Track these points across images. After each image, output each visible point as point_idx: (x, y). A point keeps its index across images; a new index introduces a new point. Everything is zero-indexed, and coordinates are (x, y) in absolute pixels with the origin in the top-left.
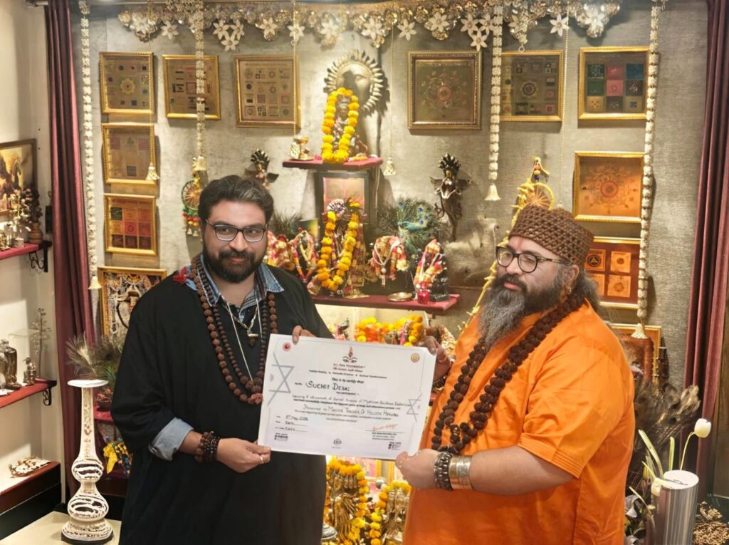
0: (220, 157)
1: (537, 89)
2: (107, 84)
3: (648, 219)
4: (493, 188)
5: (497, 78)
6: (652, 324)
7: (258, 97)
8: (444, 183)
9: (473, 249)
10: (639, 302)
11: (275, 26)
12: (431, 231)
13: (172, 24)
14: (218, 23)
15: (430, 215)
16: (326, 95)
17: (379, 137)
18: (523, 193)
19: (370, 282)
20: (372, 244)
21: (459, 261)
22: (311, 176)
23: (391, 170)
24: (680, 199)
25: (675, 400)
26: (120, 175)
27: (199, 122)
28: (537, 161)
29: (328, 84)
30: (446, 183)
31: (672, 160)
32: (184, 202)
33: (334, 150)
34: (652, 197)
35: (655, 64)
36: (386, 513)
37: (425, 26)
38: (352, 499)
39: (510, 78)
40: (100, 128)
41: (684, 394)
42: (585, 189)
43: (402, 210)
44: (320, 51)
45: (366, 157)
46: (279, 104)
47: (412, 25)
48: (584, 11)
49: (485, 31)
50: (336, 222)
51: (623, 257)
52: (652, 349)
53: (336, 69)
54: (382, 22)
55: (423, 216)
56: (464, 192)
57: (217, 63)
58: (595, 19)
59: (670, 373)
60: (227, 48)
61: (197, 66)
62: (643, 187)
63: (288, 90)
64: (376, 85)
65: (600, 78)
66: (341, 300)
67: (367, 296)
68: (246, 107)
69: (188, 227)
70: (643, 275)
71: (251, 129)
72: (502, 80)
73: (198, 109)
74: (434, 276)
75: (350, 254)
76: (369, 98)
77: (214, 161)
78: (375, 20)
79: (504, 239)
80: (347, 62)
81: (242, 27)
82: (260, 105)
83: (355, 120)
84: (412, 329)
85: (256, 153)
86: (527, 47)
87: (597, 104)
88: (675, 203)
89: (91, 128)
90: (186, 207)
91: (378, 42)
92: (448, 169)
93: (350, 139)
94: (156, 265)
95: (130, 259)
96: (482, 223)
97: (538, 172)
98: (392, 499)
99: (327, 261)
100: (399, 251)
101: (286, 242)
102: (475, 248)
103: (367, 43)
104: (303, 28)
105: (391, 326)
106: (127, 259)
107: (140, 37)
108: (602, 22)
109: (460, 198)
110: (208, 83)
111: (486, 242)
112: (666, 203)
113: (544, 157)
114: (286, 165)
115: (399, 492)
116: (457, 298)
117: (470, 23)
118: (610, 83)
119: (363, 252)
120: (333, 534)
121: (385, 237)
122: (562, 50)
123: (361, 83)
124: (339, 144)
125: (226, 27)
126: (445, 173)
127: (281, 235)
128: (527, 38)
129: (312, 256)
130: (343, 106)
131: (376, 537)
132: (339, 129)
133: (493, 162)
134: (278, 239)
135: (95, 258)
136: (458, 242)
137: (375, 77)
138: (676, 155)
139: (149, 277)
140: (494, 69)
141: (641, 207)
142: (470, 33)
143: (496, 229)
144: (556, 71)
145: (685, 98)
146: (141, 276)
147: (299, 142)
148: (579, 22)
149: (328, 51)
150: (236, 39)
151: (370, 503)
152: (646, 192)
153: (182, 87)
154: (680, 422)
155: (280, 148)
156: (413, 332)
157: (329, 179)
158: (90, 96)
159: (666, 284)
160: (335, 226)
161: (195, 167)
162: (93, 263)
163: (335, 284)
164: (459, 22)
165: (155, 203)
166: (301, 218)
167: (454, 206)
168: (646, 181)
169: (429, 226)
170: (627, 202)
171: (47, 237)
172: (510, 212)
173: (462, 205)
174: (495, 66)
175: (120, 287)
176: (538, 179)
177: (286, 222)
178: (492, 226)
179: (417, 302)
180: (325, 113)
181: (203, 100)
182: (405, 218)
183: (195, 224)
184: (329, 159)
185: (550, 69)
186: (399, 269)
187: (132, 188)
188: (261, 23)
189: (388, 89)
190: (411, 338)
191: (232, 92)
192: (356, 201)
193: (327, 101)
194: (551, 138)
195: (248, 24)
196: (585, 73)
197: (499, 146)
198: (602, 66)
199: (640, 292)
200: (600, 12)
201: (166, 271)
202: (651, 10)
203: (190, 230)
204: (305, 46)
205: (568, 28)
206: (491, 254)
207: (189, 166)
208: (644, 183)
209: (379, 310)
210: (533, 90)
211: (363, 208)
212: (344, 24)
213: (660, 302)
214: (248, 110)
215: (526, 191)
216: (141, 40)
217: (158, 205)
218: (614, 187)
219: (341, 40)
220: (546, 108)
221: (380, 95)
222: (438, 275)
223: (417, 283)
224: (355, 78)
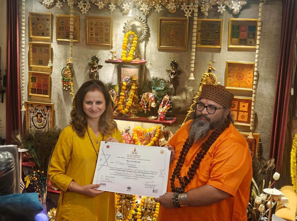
0: (78, 58)
1: (211, 35)
2: (32, 26)
3: (255, 89)
4: (192, 74)
5: (195, 29)
6: (256, 133)
7: (95, 34)
8: (172, 72)
10: (251, 123)
11: (103, 5)
12: (166, 91)
13: (60, 2)
14: (80, 2)
15: (165, 85)
16: (123, 34)
17: (145, 52)
18: (204, 77)
19: (140, 111)
20: (141, 96)
21: (177, 104)
22: (116, 67)
23: (150, 66)
24: (269, 82)
25: (265, 164)
26: (35, 63)
27: (71, 43)
28: (211, 64)
31: (266, 65)
32: (62, 76)
33: (127, 56)
34: (257, 81)
35: (260, 26)
36: (143, 208)
37: (166, 7)
38: (129, 202)
39: (200, 30)
40: (28, 44)
41: (268, 162)
42: (230, 76)
43: (154, 82)
44: (122, 15)
45: (140, 60)
46: (104, 37)
47: (161, 6)
48: (232, 4)
49: (190, 10)
50: (126, 86)
51: (245, 105)
52: (256, 143)
53: (128, 23)
54: (148, 5)
55: (163, 85)
56: (180, 76)
57: (78, 19)
58: (236, 7)
59: (263, 153)
60: (83, 13)
61: (71, 20)
63: (108, 31)
64: (145, 30)
65: (237, 31)
66: (127, 118)
67: (139, 117)
68: (90, 37)
69: (64, 86)
70: (253, 112)
71: (91, 47)
72: (197, 30)
73: (70, 37)
74: (166, 110)
75: (131, 100)
76: (142, 36)
77: (76, 59)
78: (145, 4)
79: (196, 96)
80: (133, 21)
81: (90, 4)
83: (136, 45)
84: (157, 132)
85: (94, 57)
86: (208, 17)
87: (236, 42)
88: (267, 83)
89: (24, 44)
90: (63, 78)
91: (146, 13)
92: (173, 66)
93: (133, 53)
94: (50, 101)
95: (39, 99)
96: (186, 88)
97: (210, 69)
98: (146, 202)
99: (122, 102)
100: (152, 99)
102: (184, 99)
103: (142, 13)
104: (115, 6)
105: (147, 130)
106: (36, 98)
108: (239, 8)
109: (178, 78)
110: (75, 27)
111: (188, 97)
112: (263, 83)
113: (214, 62)
114: (106, 62)
115: (149, 199)
116: (176, 119)
117: (184, 7)
118: (241, 33)
119: (137, 99)
120: (121, 216)
121: (146, 93)
122: (222, 19)
123: (139, 29)
124: (129, 54)
125: (83, 4)
128: (208, 14)
129: (116, 100)
130: (131, 39)
131: (139, 218)
132: (129, 48)
133: (192, 64)
135: (24, 98)
136: (177, 96)
137: (144, 27)
138: (268, 64)
139: (46, 106)
140: (194, 26)
141: (253, 85)
142: (184, 10)
143: (193, 91)
144: (219, 27)
145: (272, 40)
146: (43, 106)
147: (112, 53)
148: (230, 8)
149: (125, 16)
150: (87, 9)
151: (137, 204)
152: (255, 78)
153: (63, 28)
154: (267, 174)
155: (104, 55)
156: (157, 133)
157: (123, 68)
158: (24, 30)
159: (262, 116)
160: (125, 88)
161: (68, 61)
162: (23, 100)
163: (125, 112)
164: (180, 5)
165: (50, 76)
166: (111, 84)
167: (175, 81)
168: (255, 73)
169: (165, 89)
170: (247, 82)
171: (4, 88)
172: (199, 84)
174: (194, 25)
175: (34, 110)
178: (191, 90)
179: (159, 120)
180: (123, 41)
181: (72, 34)
182: (155, 85)
183: (67, 85)
184: (125, 60)
185: (217, 26)
186: (152, 106)
187: (41, 69)
188: (98, 3)
189: (150, 32)
190: (156, 135)
191: (84, 31)
192: (135, 77)
193: (124, 36)
194: (216, 55)
195: (92, 3)
196: (231, 29)
197: (195, 57)
198: (239, 26)
199: (251, 119)
200: (238, 4)
201: (54, 104)
202: (259, 4)
203: (64, 87)
204: (116, 13)
205: (225, 10)
206: (190, 102)
207: (65, 61)
208: (255, 75)
209: (143, 123)
210: (210, 35)
211: (138, 81)
212: (132, 5)
213: (260, 124)
214: (91, 39)
215: (206, 76)
216: (47, 8)
217: (51, 76)
218: (242, 76)
219: (131, 11)
220: (215, 43)
221: (146, 35)
222: (168, 109)
223: (159, 112)
224: (136, 27)
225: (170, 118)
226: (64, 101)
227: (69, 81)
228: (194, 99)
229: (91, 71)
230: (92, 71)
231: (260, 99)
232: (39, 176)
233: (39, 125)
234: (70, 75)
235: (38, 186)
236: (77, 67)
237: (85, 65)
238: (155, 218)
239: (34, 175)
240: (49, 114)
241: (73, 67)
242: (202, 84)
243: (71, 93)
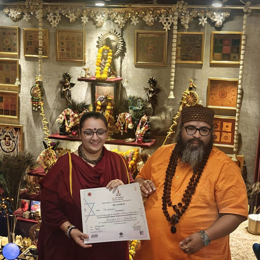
0: (48, 75)
1: (192, 49)
3: (239, 108)
4: (172, 93)
5: (174, 44)
6: (240, 155)
7: (66, 49)
8: (150, 90)
9: (162, 120)
10: (234, 144)
11: (75, 17)
12: (144, 111)
13: (28, 14)
14: (49, 15)
15: (143, 104)
16: (97, 48)
17: (121, 69)
18: (185, 95)
19: (115, 133)
20: (117, 116)
21: (156, 125)
22: (90, 85)
23: (127, 84)
24: (254, 100)
25: (250, 188)
26: (2, 82)
27: (40, 59)
28: (191, 81)
29: (98, 44)
30: (151, 90)
31: (251, 82)
32: (31, 95)
33: (101, 73)
34: (241, 99)
35: (245, 40)
37: (143, 19)
39: (180, 44)
41: (253, 186)
42: (212, 94)
43: (131, 101)
44: (95, 28)
45: (115, 77)
46: (76, 52)
47: (137, 18)
48: (214, 15)
49: (170, 22)
50: (101, 106)
51: (228, 125)
53: (102, 37)
54: (124, 17)
55: (140, 104)
56: (159, 94)
57: (48, 33)
58: (218, 19)
59: (248, 176)
60: (53, 26)
61: (39, 34)
62: (238, 94)
63: (81, 46)
64: (120, 45)
65: (220, 45)
67: (115, 140)
68: (61, 53)
69: (33, 106)
70: (236, 133)
72: (176, 44)
73: (39, 53)
74: (144, 132)
76: (117, 51)
77: (45, 77)
78: (120, 16)
79: (176, 116)
80: (107, 34)
81: (60, 16)
82: (67, 52)
83: (110, 61)
85: (65, 74)
86: (188, 30)
87: (219, 57)
88: (251, 102)
90: (32, 97)
91: (122, 25)
92: (152, 83)
93: (108, 69)
94: (18, 123)
95: (6, 120)
96: (166, 108)
97: (191, 86)
100: (129, 119)
101: (78, 114)
102: (163, 119)
103: (117, 25)
104: (88, 18)
105: (124, 153)
106: (4, 120)
107: (13, 19)
108: (222, 20)
109: (157, 96)
110: (44, 41)
111: (168, 117)
112: (247, 101)
113: (194, 79)
114: (79, 80)
116: (155, 141)
117: (163, 19)
118: (224, 47)
119: (113, 119)
121: (123, 113)
122: (204, 32)
123: (114, 44)
124: (103, 71)
125: (53, 17)
126: (150, 85)
127: (76, 111)
128: (188, 26)
130: (105, 54)
132: (103, 64)
134: (74, 113)
136: (155, 116)
137: (120, 41)
138: (253, 80)
139: (15, 128)
140: (173, 40)
141: (237, 103)
142: (163, 23)
143: (172, 111)
144: (201, 41)
145: (257, 55)
147: (85, 70)
148: (212, 20)
149: (99, 29)
150: (57, 22)
152: (239, 96)
153: (32, 43)
154: (251, 198)
155: (76, 72)
156: (134, 156)
157: (98, 87)
159: (247, 137)
160: (100, 108)
161: (37, 79)
164: (158, 18)
166: (85, 104)
167: (154, 100)
168: (239, 91)
169: (143, 109)
170: (231, 100)
172: (179, 104)
173: (158, 100)
174: (174, 39)
176: (192, 89)
177: (78, 105)
178: (171, 109)
179: (137, 143)
180: (97, 57)
181: (41, 49)
182: (132, 105)
183: (36, 105)
184: (99, 78)
185: (198, 40)
186: (129, 128)
187: (8, 88)
188: (68, 15)
189: (125, 47)
190: (134, 159)
191: (55, 46)
192: (110, 97)
193: (98, 51)
194: (198, 71)
195: (63, 15)
196: (214, 43)
197: (175, 74)
198: (222, 40)
199: (235, 140)
200: (221, 16)
201: (23, 126)
202: (244, 16)
203: (34, 108)
204: (89, 26)
205: (207, 22)
206: (170, 122)
207: (34, 79)
208: (238, 92)
209: (120, 146)
210: (190, 50)
211: (113, 100)
212: (106, 17)
213: (244, 145)
214: (62, 54)
215: (186, 94)
216: (13, 21)
217: (19, 96)
218: (225, 94)
219: (105, 24)
220: (196, 58)
221: (122, 49)
222: (146, 131)
223: (137, 134)
224: (111, 41)
225: (148, 140)
226: (34, 123)
227: (39, 101)
228: (174, 120)
229: (62, 89)
230: (64, 90)
231: (245, 118)
232: (9, 203)
233: (7, 149)
234: (40, 94)
235: (8, 215)
236: (47, 85)
237: (56, 83)
238: (134, 246)
239: (3, 203)
240: (17, 137)
241: (43, 85)
242: (183, 103)
243: (41, 114)
